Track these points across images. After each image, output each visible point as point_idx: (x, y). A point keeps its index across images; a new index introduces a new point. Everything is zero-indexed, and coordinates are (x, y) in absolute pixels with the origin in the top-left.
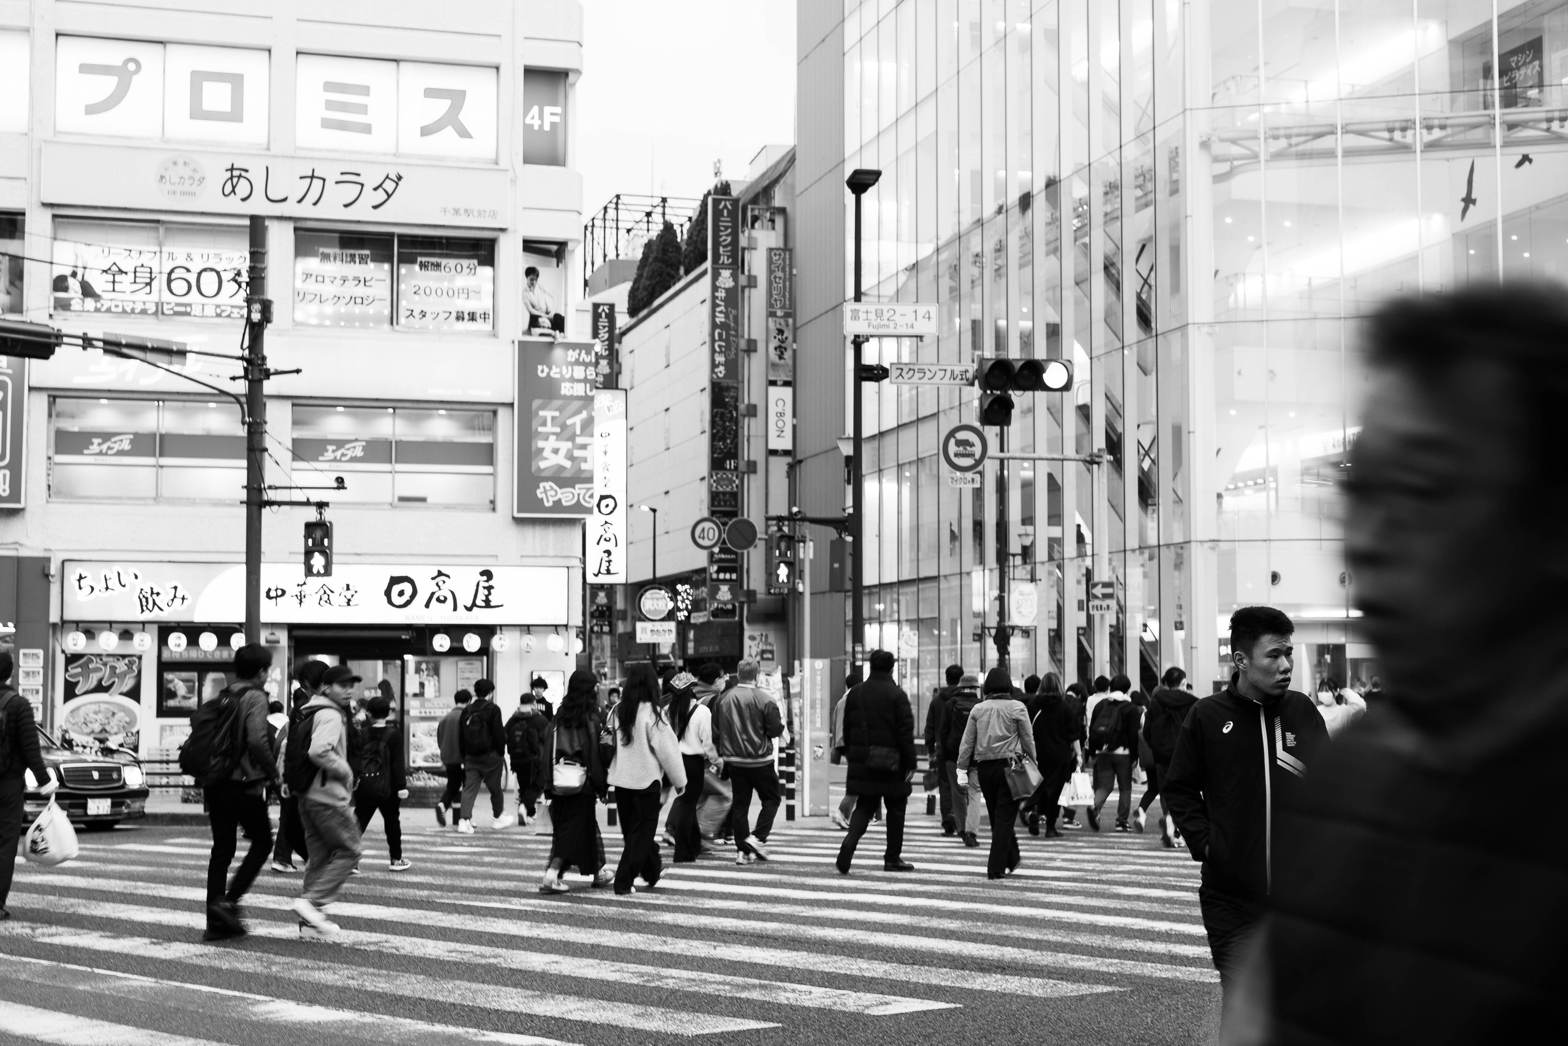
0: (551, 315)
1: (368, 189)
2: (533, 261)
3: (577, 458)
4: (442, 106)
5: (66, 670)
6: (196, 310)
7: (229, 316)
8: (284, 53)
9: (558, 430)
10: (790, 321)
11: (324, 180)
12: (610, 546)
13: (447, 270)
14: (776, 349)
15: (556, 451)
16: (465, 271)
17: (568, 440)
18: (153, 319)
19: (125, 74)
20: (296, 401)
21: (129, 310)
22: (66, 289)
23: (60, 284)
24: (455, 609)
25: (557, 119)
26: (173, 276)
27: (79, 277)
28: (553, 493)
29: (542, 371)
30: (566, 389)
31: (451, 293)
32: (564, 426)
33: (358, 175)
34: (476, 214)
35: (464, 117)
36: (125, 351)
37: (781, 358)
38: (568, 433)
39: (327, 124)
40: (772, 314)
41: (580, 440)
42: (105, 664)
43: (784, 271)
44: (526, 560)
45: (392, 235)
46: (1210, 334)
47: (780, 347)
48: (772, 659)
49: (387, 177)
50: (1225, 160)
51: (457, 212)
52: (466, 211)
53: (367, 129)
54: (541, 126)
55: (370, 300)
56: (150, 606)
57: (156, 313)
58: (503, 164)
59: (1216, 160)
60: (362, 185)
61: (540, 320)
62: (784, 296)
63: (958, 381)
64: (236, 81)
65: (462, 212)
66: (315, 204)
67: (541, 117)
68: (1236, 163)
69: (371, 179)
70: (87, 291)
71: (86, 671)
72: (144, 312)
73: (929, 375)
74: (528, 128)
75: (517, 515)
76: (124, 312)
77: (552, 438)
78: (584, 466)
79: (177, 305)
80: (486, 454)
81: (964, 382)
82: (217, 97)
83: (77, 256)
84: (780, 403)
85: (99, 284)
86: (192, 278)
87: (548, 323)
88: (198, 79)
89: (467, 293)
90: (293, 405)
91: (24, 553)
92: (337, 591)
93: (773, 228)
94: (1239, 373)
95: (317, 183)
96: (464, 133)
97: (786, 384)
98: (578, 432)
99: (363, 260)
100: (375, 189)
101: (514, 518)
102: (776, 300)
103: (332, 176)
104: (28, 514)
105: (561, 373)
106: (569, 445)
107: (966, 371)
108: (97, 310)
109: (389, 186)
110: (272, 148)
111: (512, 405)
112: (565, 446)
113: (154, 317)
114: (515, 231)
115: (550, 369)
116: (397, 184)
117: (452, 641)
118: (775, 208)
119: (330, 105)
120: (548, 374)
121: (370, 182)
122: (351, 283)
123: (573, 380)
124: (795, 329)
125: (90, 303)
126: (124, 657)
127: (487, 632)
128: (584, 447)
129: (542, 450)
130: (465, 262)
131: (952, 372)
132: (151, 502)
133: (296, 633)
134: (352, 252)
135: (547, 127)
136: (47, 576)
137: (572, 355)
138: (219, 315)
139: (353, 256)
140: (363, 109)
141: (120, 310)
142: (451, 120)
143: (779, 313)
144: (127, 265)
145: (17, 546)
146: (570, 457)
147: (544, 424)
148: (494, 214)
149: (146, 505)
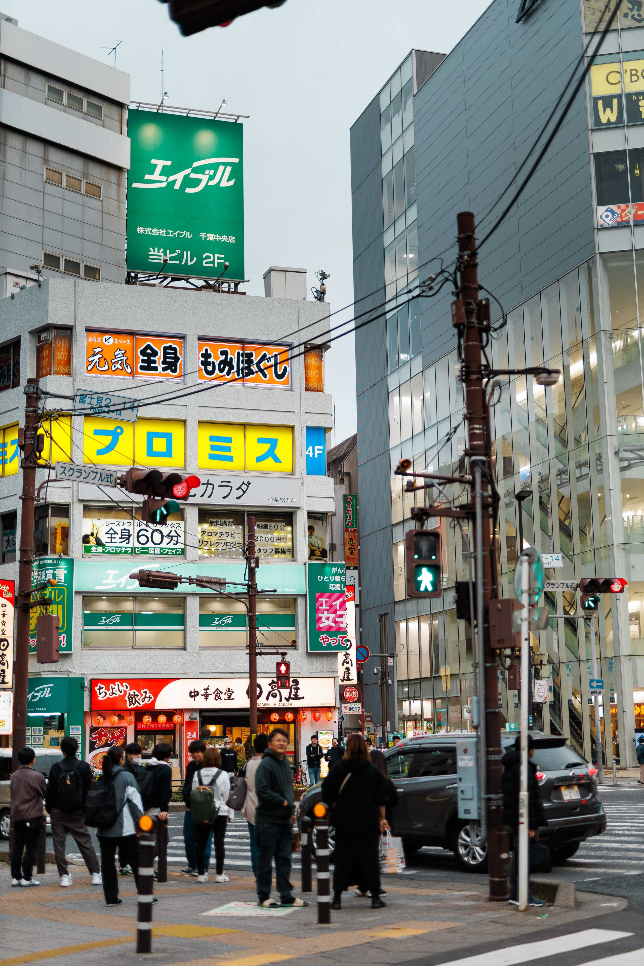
0: (321, 550)
1: (234, 489)
2: (313, 523)
3: (338, 621)
4: (266, 447)
5: (91, 736)
6: (151, 551)
7: (166, 554)
8: (192, 424)
9: (328, 608)
10: (356, 534)
11: (213, 485)
12: (349, 665)
13: (271, 528)
14: (349, 549)
15: (328, 619)
16: (280, 528)
17: (333, 613)
18: (130, 557)
19: (115, 435)
20: (201, 596)
21: (118, 551)
22: (88, 542)
23: (86, 539)
24: (281, 700)
25: (321, 452)
26: (140, 534)
27: (95, 536)
28: (327, 640)
29: (320, 579)
30: (331, 587)
31: (273, 540)
32: (331, 606)
33: (230, 482)
34: (286, 500)
35: (276, 452)
36: (204, 584)
37: (352, 554)
38: (333, 609)
39: (211, 457)
40: (347, 530)
41: (339, 613)
42: (109, 732)
43: (352, 507)
44: (314, 675)
45: (244, 511)
46: (623, 549)
47: (351, 548)
48: (371, 721)
49: (243, 483)
50: (626, 460)
51: (276, 499)
52: (281, 499)
53: (230, 459)
54: (314, 455)
55: (234, 544)
56: (134, 702)
57: (132, 553)
58: (298, 475)
59: (622, 460)
60: (231, 487)
61: (316, 552)
62: (353, 521)
63: (569, 588)
64: (168, 437)
65: (279, 499)
66: (209, 497)
67: (313, 451)
68: (632, 462)
69: (236, 484)
70: (99, 543)
71: (100, 737)
72: (126, 552)
73: (556, 586)
74: (308, 456)
75: (309, 651)
76: (116, 552)
77: (326, 612)
78: (341, 626)
79: (142, 548)
80: (292, 620)
81: (572, 589)
82: (159, 445)
83: (93, 525)
84: (352, 578)
85: (104, 539)
86: (149, 535)
87: (319, 554)
88: (150, 436)
89: (280, 539)
90: (200, 598)
91: (71, 676)
92: (224, 692)
93: (344, 484)
94: (633, 567)
95: (210, 487)
96: (277, 460)
97: (355, 568)
98: (338, 609)
99: (230, 524)
100: (238, 489)
101: (307, 653)
102: (348, 523)
103: (217, 483)
104: (73, 656)
105: (329, 579)
106: (334, 615)
107: (573, 584)
108: (103, 552)
109: (244, 487)
110: (188, 468)
111: (305, 596)
112: (332, 616)
113: (131, 555)
114: (304, 508)
115: (324, 578)
116: (248, 487)
117: (279, 716)
118: (344, 472)
119: (213, 448)
120: (323, 579)
121: (236, 486)
122: (224, 536)
123: (335, 582)
124: (359, 538)
125: (100, 549)
126: (118, 728)
127: (296, 711)
128: (341, 616)
129: (321, 618)
130: (279, 524)
131: (567, 584)
132: (131, 648)
133: (204, 714)
134: (225, 520)
135: (316, 456)
136: (83, 687)
137: (334, 570)
138: (162, 553)
139: (225, 522)
140: (229, 449)
141: (114, 551)
142: (271, 454)
143: (351, 530)
144: (118, 529)
145: (68, 673)
146: (335, 622)
147: (322, 605)
148: (294, 501)
149: (129, 650)
